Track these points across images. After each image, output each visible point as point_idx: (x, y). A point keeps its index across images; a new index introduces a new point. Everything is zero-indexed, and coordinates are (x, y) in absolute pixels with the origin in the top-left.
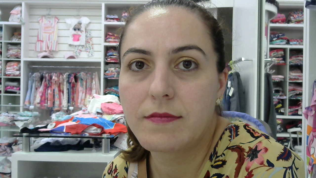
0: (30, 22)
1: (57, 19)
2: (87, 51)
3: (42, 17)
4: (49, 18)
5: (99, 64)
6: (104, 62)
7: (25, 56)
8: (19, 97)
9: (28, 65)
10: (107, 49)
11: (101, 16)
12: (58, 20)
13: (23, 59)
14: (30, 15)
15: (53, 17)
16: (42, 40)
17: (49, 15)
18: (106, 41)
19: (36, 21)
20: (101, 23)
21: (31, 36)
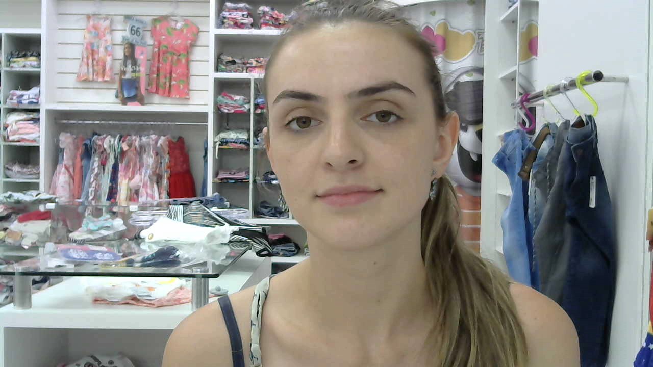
0: (60, 29)
5: (203, 116)
6: (214, 113)
7: (49, 101)
8: (38, 184)
9: (55, 119)
10: (223, 87)
11: (209, 17)
13: (44, 106)
14: (60, 14)
17: (99, 15)
18: (217, 69)
19: (72, 27)
20: (208, 32)
21: (60, 58)
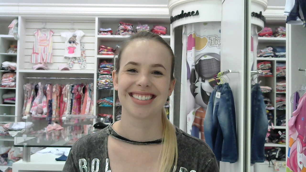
0: (27, 35)
1: (52, 32)
2: (80, 63)
3: (38, 31)
4: (44, 31)
5: (92, 75)
6: (97, 73)
7: (21, 68)
8: (14, 107)
9: (23, 77)
10: (101, 61)
11: (95, 29)
12: (54, 33)
13: (18, 71)
15: (48, 31)
16: (37, 52)
17: (45, 29)
18: (99, 53)
19: (32, 34)
20: (94, 36)
21: (26, 49)
